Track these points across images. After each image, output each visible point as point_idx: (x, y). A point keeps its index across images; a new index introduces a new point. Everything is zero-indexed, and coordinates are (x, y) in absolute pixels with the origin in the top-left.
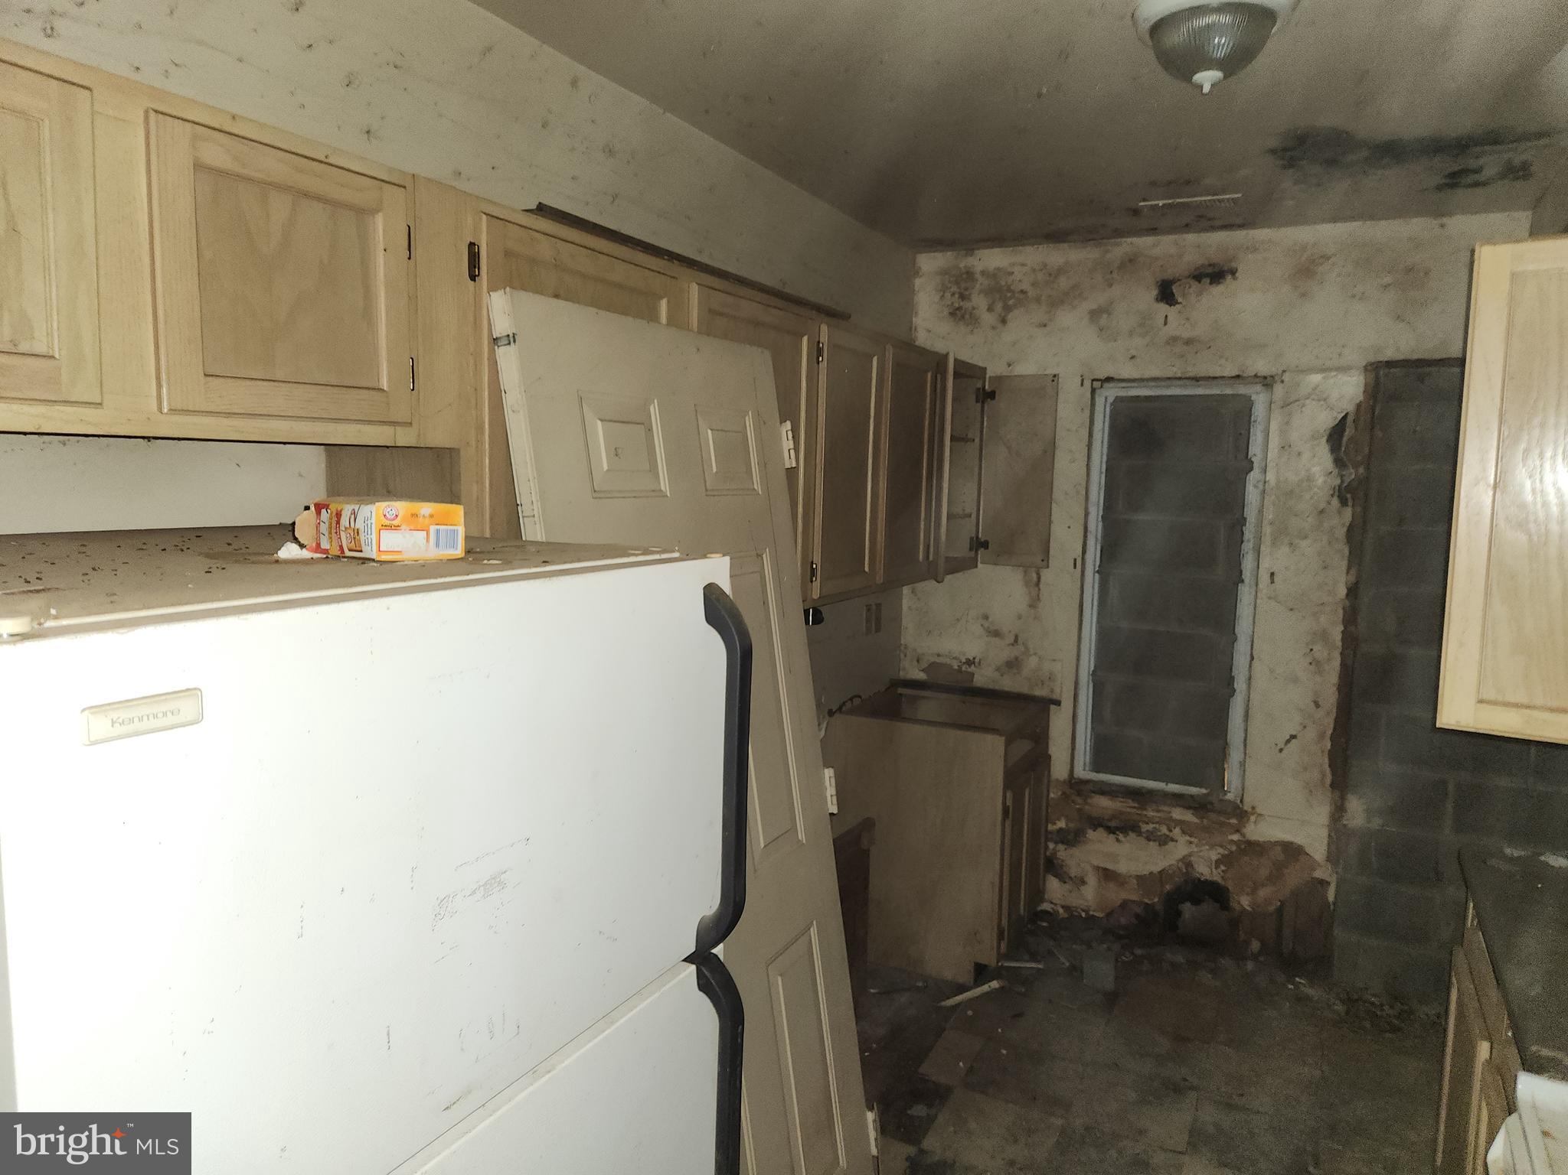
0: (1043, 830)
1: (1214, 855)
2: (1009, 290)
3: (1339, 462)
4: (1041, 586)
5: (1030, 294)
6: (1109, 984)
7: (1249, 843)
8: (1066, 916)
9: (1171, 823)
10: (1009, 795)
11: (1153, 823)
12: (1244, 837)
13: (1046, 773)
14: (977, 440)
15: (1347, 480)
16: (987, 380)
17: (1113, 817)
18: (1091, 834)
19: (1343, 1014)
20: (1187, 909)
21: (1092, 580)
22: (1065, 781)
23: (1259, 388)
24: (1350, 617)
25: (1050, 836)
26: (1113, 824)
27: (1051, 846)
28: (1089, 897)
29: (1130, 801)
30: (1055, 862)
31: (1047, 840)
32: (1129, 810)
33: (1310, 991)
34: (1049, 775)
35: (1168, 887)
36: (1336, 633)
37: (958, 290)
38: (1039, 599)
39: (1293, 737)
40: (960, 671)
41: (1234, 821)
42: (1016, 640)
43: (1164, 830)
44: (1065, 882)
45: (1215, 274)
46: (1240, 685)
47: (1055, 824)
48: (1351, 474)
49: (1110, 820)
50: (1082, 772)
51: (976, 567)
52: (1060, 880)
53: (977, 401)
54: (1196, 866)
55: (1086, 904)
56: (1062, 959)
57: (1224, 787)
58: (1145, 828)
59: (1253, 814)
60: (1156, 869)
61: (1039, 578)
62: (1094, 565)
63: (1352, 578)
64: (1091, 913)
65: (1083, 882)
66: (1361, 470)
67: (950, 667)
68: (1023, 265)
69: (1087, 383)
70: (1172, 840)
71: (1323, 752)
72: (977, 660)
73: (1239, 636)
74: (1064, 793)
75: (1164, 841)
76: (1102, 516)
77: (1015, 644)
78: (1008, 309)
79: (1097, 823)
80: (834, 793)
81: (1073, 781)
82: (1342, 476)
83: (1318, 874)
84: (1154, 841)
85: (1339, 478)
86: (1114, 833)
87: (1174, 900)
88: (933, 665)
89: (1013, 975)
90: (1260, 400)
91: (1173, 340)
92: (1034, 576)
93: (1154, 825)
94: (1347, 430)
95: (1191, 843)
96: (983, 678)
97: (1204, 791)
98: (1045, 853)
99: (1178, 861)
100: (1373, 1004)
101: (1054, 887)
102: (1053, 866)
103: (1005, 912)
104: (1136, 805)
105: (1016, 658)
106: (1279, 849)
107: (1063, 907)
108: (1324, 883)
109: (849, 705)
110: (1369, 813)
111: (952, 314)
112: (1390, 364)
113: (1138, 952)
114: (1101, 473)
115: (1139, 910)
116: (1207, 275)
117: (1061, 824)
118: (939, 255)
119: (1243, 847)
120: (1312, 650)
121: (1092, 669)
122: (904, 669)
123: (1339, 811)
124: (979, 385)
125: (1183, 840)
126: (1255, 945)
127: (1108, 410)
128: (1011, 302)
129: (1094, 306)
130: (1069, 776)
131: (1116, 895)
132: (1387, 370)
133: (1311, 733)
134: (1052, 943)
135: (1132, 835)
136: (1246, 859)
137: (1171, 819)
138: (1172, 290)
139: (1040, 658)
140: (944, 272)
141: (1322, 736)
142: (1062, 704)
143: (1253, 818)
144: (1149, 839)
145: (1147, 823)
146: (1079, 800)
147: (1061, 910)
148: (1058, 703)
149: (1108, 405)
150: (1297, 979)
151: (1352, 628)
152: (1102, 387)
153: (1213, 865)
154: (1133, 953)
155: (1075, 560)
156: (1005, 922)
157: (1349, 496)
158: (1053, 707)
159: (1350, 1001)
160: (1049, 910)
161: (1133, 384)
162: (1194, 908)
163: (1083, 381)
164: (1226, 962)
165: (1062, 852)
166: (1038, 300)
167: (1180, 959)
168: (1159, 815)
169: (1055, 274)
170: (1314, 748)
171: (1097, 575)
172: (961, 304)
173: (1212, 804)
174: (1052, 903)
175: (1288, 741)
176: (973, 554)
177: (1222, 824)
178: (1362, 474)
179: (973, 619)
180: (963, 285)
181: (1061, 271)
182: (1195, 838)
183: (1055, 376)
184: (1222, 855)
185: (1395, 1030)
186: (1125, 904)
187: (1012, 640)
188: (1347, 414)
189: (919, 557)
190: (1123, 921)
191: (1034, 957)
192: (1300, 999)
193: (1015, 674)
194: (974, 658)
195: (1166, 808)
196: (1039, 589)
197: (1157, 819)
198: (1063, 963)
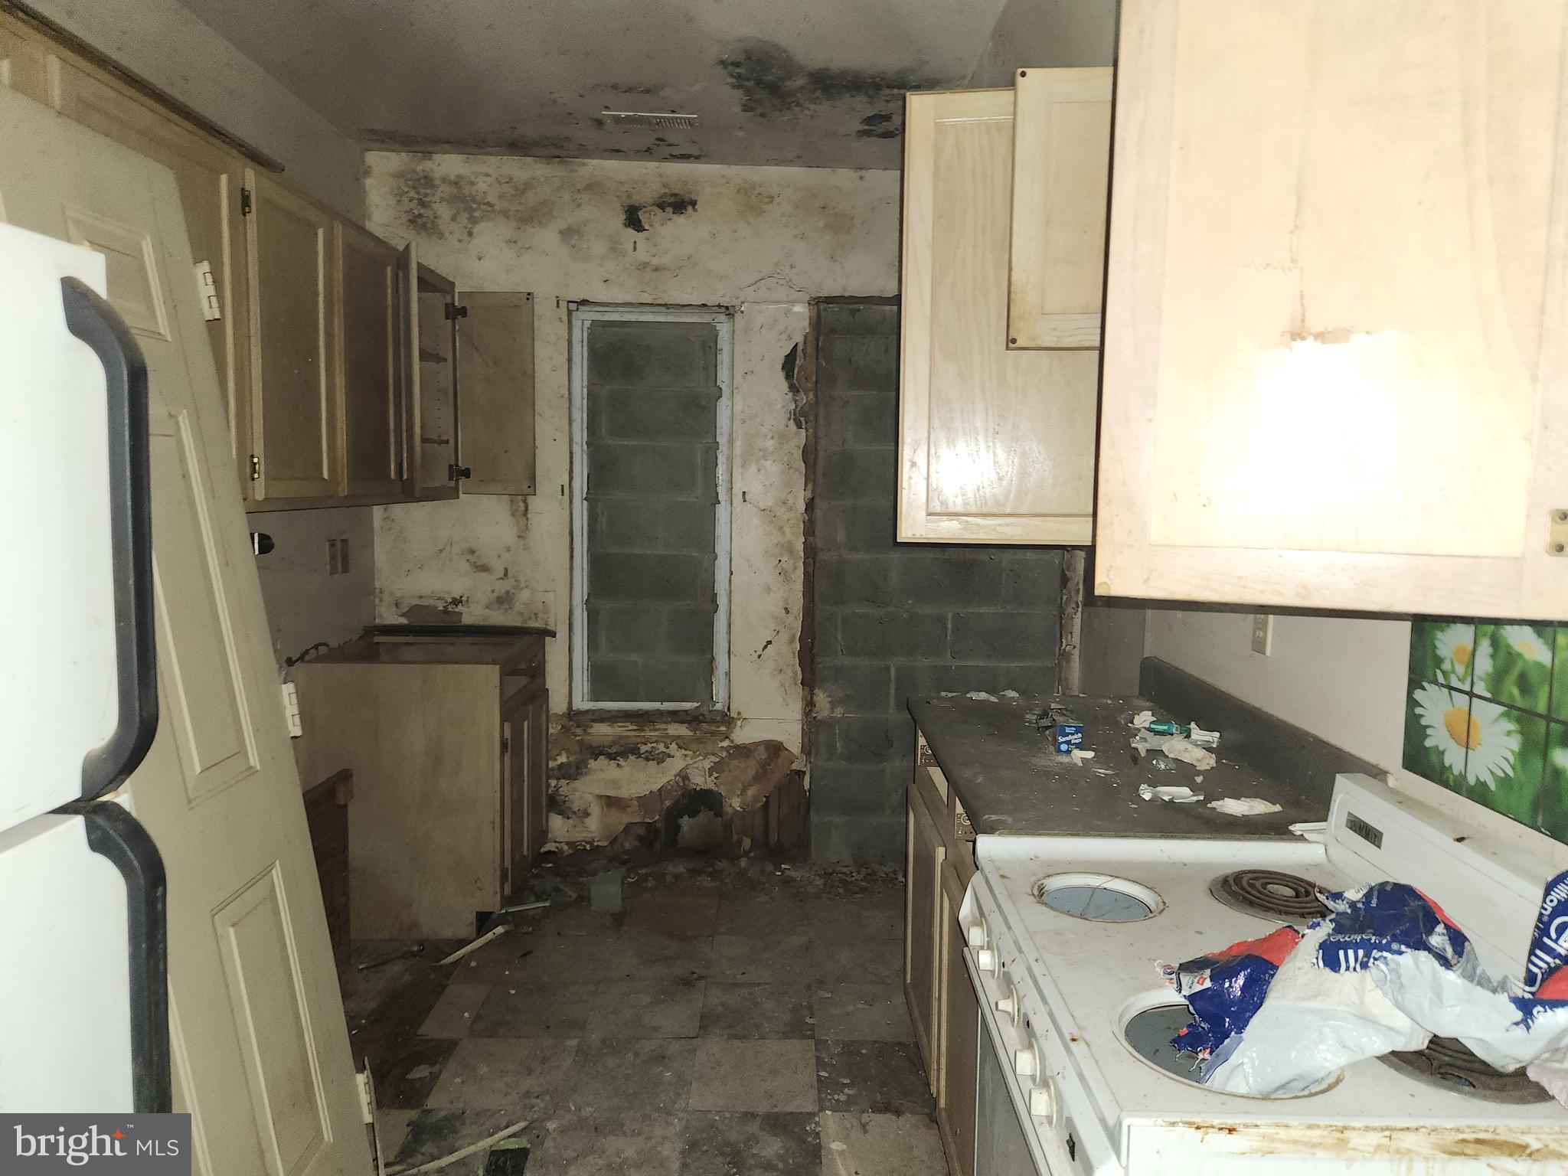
0: (544, 767)
1: (707, 764)
2: (473, 201)
3: (793, 388)
4: (529, 516)
5: (496, 207)
6: (617, 905)
7: (737, 747)
8: (570, 851)
9: (669, 739)
10: (507, 726)
11: (651, 743)
12: (733, 742)
13: (544, 707)
14: (450, 359)
15: (800, 405)
16: (457, 295)
17: (614, 743)
18: (592, 764)
19: (821, 887)
20: (686, 822)
21: (581, 510)
22: (563, 715)
23: (723, 318)
24: (809, 530)
25: (551, 773)
26: (613, 750)
27: (553, 783)
28: (594, 827)
29: (628, 724)
30: (558, 798)
31: (548, 777)
32: (628, 733)
33: (793, 874)
34: (547, 710)
35: (668, 803)
36: (799, 547)
37: (417, 196)
38: (527, 529)
39: (769, 642)
40: (445, 612)
41: (723, 728)
42: (506, 575)
43: (661, 747)
44: (568, 818)
45: (679, 204)
46: (722, 600)
47: (556, 760)
48: (803, 399)
49: (610, 747)
50: (582, 703)
51: (458, 498)
52: (564, 817)
53: (447, 318)
54: (691, 777)
55: (590, 835)
56: (570, 893)
57: (712, 698)
58: (643, 748)
59: (739, 719)
60: (655, 787)
61: (526, 508)
62: (582, 493)
63: (809, 495)
64: (595, 844)
65: (587, 814)
66: (811, 395)
67: (435, 608)
68: (488, 175)
69: (563, 304)
70: (669, 756)
71: (794, 653)
72: (464, 599)
73: (718, 554)
74: (563, 727)
75: (661, 759)
76: (586, 443)
77: (505, 578)
78: (473, 220)
79: (597, 752)
80: (296, 711)
81: (572, 713)
82: (796, 401)
83: (795, 766)
84: (653, 760)
85: (794, 402)
86: (615, 759)
87: (673, 816)
88: (414, 609)
89: (519, 919)
90: (723, 329)
91: (643, 266)
92: (522, 504)
93: (653, 745)
94: (798, 358)
95: (686, 755)
96: (470, 616)
97: (696, 704)
98: (547, 791)
99: (676, 776)
100: (844, 873)
101: (558, 825)
102: (556, 804)
103: (508, 853)
104: (635, 727)
105: (507, 592)
106: (762, 748)
107: (567, 843)
108: (800, 774)
109: (313, 653)
110: (833, 705)
111: (412, 221)
112: (830, 300)
113: (643, 871)
114: (583, 399)
115: (641, 831)
116: (670, 205)
117: (563, 759)
118: (393, 156)
119: (731, 752)
120: (780, 561)
121: (586, 597)
122: (381, 616)
123: (809, 705)
124: (449, 300)
125: (679, 754)
126: (747, 843)
127: (585, 335)
128: (476, 214)
129: (564, 226)
130: (568, 709)
131: (620, 820)
132: (825, 305)
133: (784, 637)
134: (558, 879)
135: (632, 758)
136: (735, 762)
137: (668, 736)
138: (638, 215)
139: (532, 590)
140: (399, 175)
141: (792, 641)
142: (557, 636)
143: (739, 723)
144: (647, 759)
145: (646, 744)
146: (579, 731)
147: (566, 848)
148: (553, 634)
149: (585, 329)
150: (783, 866)
151: (811, 539)
152: (578, 309)
153: (707, 773)
154: (638, 874)
155: (563, 486)
156: (508, 863)
157: (802, 419)
158: (548, 639)
159: (827, 875)
160: (553, 849)
161: (607, 309)
162: (691, 820)
163: (558, 302)
164: (723, 864)
165: (565, 788)
166: (505, 213)
167: (681, 869)
168: (656, 733)
169: (522, 190)
170: (786, 651)
171: (585, 502)
172: (422, 211)
173: (703, 715)
174: (555, 842)
175: (765, 647)
176: (452, 484)
177: (714, 733)
178: (812, 399)
179: (457, 554)
180: (422, 191)
181: (527, 186)
182: (690, 750)
183: (529, 294)
184: (715, 763)
185: (863, 890)
186: (628, 827)
187: (502, 574)
188: (797, 344)
189: (390, 474)
190: (627, 845)
191: (539, 899)
192: (787, 882)
193: (506, 610)
194: (461, 597)
195: (663, 726)
196: (527, 519)
197: (655, 739)
198: (570, 896)
